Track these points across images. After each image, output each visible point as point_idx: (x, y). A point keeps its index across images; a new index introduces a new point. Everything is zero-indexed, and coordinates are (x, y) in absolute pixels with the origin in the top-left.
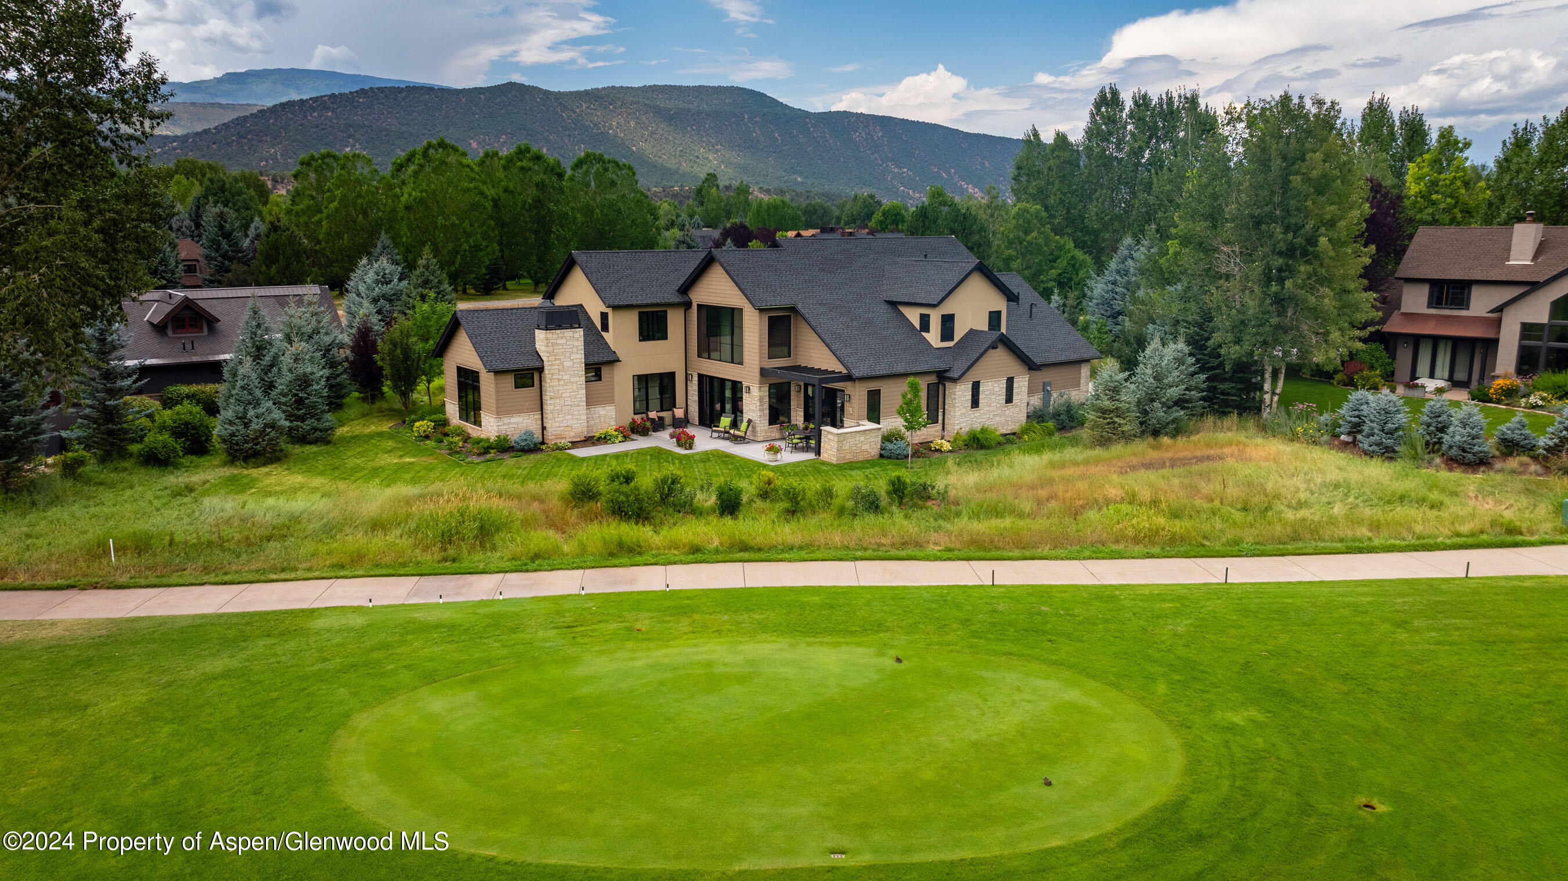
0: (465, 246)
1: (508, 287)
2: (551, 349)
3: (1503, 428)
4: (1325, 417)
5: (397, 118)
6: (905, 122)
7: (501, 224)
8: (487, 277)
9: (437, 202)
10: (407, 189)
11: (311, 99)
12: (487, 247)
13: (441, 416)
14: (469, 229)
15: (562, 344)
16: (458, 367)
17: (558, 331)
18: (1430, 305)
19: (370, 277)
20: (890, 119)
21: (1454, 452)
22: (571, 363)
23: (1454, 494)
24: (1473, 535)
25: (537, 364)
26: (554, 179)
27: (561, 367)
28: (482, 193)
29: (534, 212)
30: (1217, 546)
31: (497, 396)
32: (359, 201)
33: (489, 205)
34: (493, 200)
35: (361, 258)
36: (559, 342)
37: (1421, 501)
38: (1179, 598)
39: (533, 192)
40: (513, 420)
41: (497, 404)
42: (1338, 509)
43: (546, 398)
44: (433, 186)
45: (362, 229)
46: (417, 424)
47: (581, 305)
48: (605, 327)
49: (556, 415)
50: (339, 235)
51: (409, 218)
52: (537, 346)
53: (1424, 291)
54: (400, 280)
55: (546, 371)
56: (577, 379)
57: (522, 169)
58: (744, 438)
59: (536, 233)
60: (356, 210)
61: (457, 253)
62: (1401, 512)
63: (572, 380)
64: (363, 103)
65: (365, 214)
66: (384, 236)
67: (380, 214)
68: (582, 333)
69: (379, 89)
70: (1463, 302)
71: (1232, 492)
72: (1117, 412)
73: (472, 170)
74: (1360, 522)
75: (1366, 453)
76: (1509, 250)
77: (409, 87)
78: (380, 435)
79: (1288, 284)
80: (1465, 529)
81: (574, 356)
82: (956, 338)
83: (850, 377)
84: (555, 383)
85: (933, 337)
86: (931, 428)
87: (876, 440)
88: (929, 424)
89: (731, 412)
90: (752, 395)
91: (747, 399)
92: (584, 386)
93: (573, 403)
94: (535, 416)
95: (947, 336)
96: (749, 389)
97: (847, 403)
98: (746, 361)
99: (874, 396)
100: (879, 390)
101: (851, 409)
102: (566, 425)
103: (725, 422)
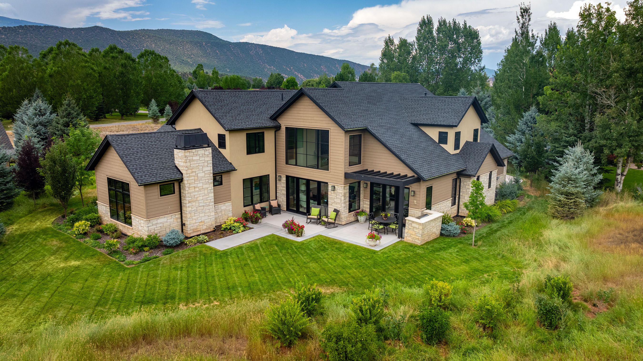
0: (85, 96)
1: (106, 117)
2: (188, 164)
6: (271, 47)
7: (103, 86)
8: (97, 112)
9: (68, 73)
10: (49, 67)
12: (96, 96)
13: (96, 215)
14: (86, 87)
15: (197, 160)
16: (108, 179)
19: (31, 111)
20: (265, 46)
22: (203, 174)
25: (178, 177)
26: (131, 62)
27: (196, 178)
28: (92, 69)
29: (121, 79)
31: (147, 204)
32: (22, 72)
33: (97, 75)
34: (99, 73)
35: (24, 100)
39: (119, 69)
40: (159, 221)
41: (147, 209)
43: (185, 202)
44: (64, 65)
45: (24, 87)
46: (77, 224)
47: (200, 129)
48: (222, 145)
49: (193, 214)
50: (10, 90)
51: (51, 82)
52: (177, 163)
54: (51, 113)
55: (185, 181)
56: (207, 186)
57: (113, 57)
58: (334, 223)
59: (122, 89)
60: (20, 77)
61: (80, 99)
63: (204, 186)
65: (26, 79)
66: (37, 91)
67: (35, 79)
68: (211, 151)
69: (29, 26)
73: (86, 57)
77: (46, 26)
78: (45, 231)
81: (204, 169)
82: (461, 147)
83: (419, 179)
84: (192, 190)
85: (449, 147)
86: (453, 208)
87: (439, 224)
88: (452, 206)
89: (319, 204)
90: (336, 192)
91: (332, 194)
92: (212, 191)
93: (205, 204)
94: (176, 216)
95: (457, 146)
96: (334, 188)
97: (412, 197)
98: (331, 168)
99: (429, 190)
100: (432, 186)
101: (415, 201)
102: (200, 221)
103: (315, 211)
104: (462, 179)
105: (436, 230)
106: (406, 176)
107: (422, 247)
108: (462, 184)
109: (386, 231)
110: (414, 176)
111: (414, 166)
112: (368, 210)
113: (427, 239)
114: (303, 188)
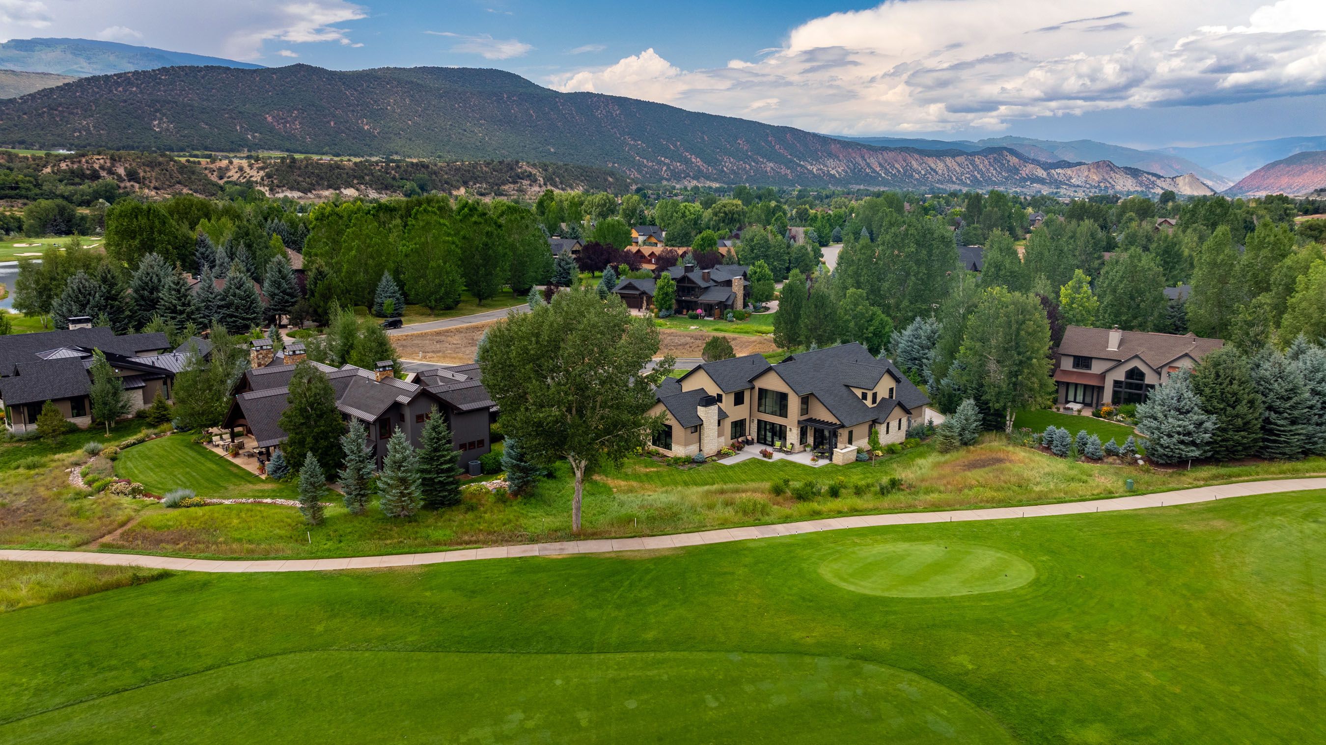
3: (1107, 444)
4: (1036, 435)
5: (198, 94)
6: (638, 102)
11: (115, 75)
17: (709, 407)
18: (1074, 367)
20: (626, 99)
21: (1089, 455)
22: (712, 421)
23: (1090, 476)
24: (1098, 494)
27: (710, 423)
30: (1014, 503)
37: (1080, 480)
38: (1012, 524)
42: (1052, 486)
43: (702, 437)
47: (703, 389)
52: (699, 414)
53: (1071, 360)
55: (704, 425)
56: (714, 427)
58: (790, 451)
62: (1073, 485)
64: (165, 80)
66: (386, 273)
68: (717, 407)
69: (179, 68)
70: (1088, 367)
71: (1013, 479)
72: (952, 437)
74: (1061, 491)
75: (1055, 454)
76: (1108, 343)
79: (1020, 378)
80: (1095, 492)
81: (714, 417)
82: (877, 402)
83: (844, 426)
84: (707, 430)
85: (869, 403)
87: (855, 453)
88: (868, 443)
89: (780, 439)
90: (792, 432)
91: (789, 433)
92: (717, 429)
93: (713, 438)
94: (698, 445)
95: (874, 401)
96: (790, 429)
97: (839, 437)
98: (789, 417)
99: (851, 433)
100: (853, 430)
101: (841, 439)
102: (710, 448)
103: (778, 444)
104: (876, 425)
105: (853, 457)
106: (836, 423)
107: (842, 466)
108: (876, 428)
109: (822, 457)
110: (841, 424)
111: (840, 417)
112: (812, 444)
113: (846, 462)
114: (768, 427)
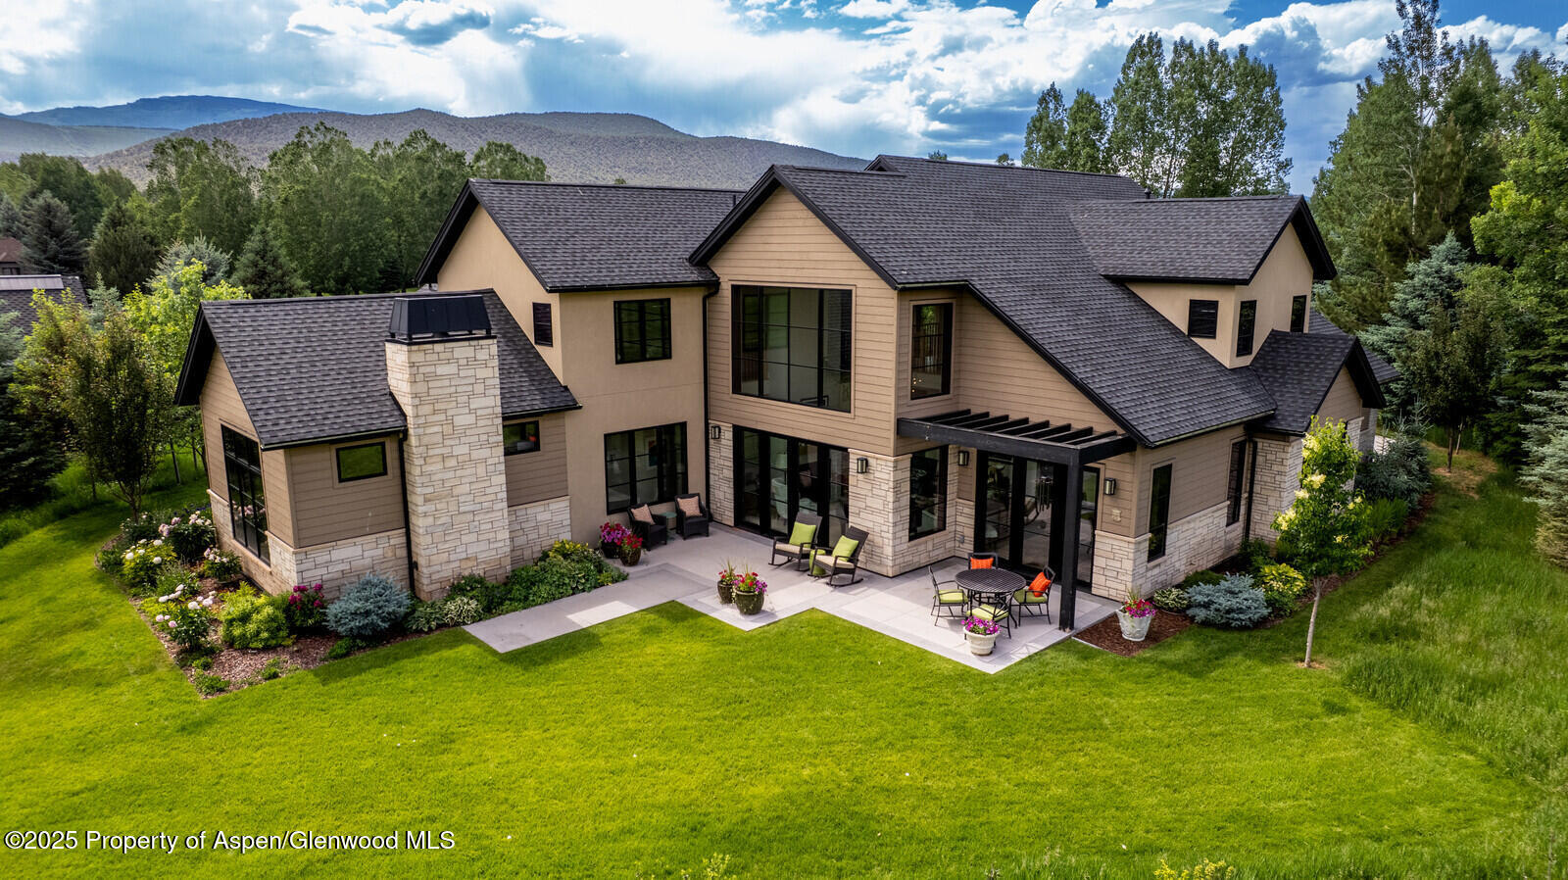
2: (422, 389)
11: (224, 123)
15: (450, 377)
16: (223, 428)
17: (439, 347)
22: (471, 419)
31: (296, 503)
36: (441, 370)
40: (337, 555)
41: (297, 521)
43: (416, 499)
47: (491, 292)
48: (544, 335)
49: (439, 535)
52: (392, 382)
56: (485, 453)
63: (475, 455)
68: (494, 349)
69: (291, 114)
81: (475, 404)
82: (1256, 346)
83: (1129, 443)
84: (434, 467)
85: (1221, 347)
86: (1230, 532)
88: (1228, 525)
89: (820, 511)
90: (872, 477)
91: (861, 484)
92: (502, 467)
93: (478, 507)
94: (392, 542)
95: (1244, 345)
96: (865, 465)
97: (1107, 498)
98: (858, 404)
100: (1170, 466)
101: (1116, 512)
102: (464, 556)
104: (1262, 444)
106: (1089, 431)
108: (1260, 459)
110: (1114, 433)
111: (1113, 401)
114: (781, 462)
